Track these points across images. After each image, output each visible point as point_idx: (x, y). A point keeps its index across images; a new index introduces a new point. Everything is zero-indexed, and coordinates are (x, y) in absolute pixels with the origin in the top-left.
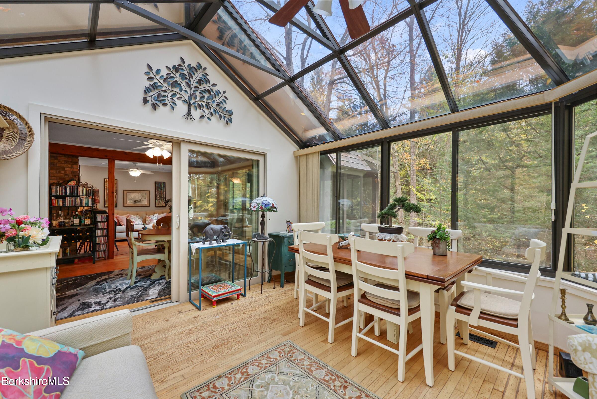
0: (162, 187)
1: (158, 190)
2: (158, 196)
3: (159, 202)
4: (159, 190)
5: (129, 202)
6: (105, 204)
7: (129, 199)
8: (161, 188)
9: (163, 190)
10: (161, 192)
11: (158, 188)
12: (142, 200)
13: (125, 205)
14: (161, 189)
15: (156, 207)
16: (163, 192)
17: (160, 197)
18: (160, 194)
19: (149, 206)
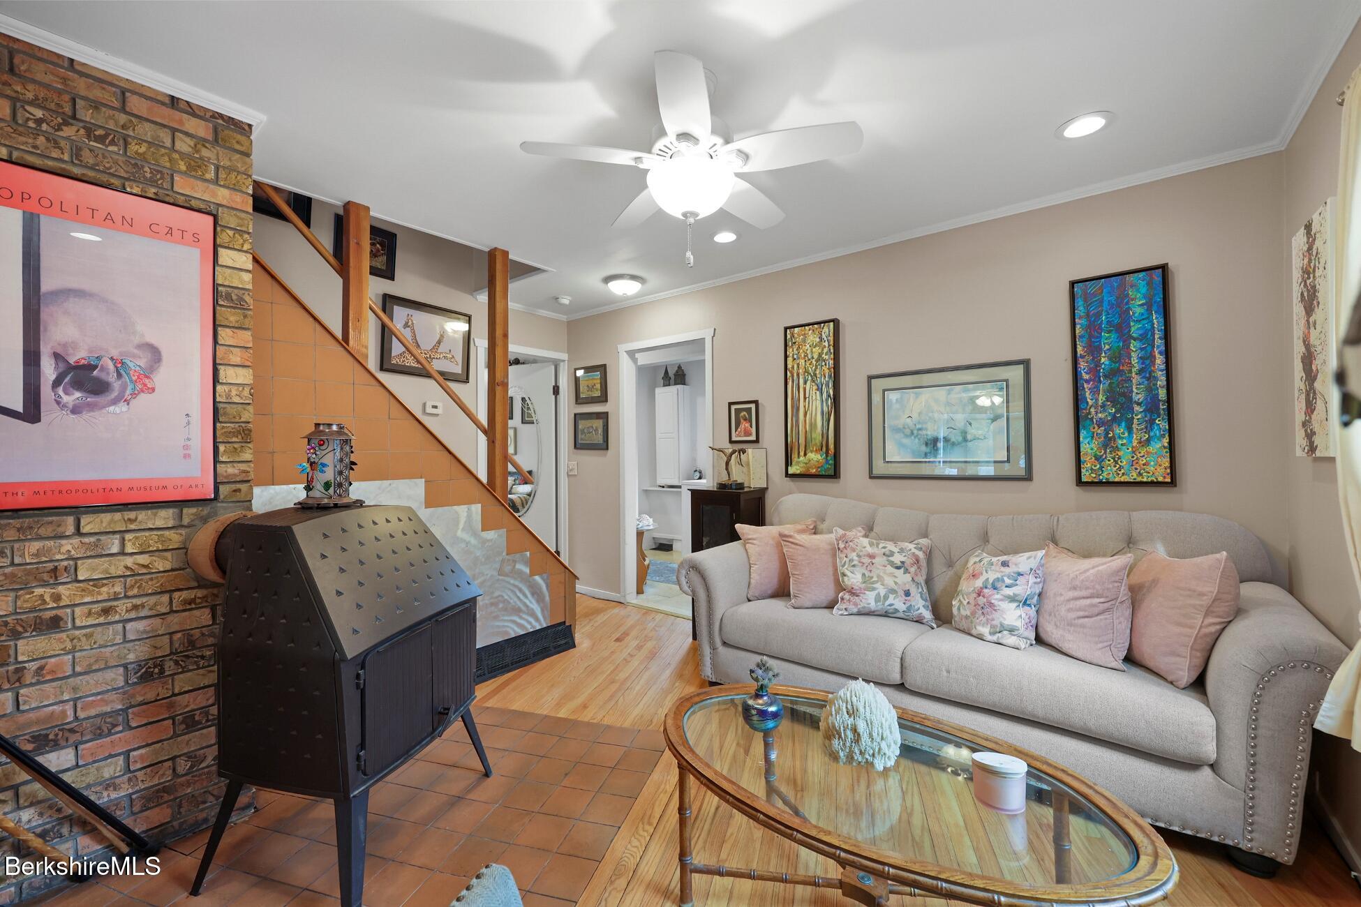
0: (1137, 310)
1: (1094, 350)
2: (1095, 399)
3: (1109, 443)
4: (1108, 340)
5: (897, 452)
6: (788, 462)
7: (897, 430)
8: (1121, 329)
9: (1146, 337)
10: (1120, 356)
11: (1094, 329)
12: (972, 432)
13: (879, 468)
14: (1125, 338)
15: (1080, 482)
16: (1148, 359)
17: (1120, 400)
18: (1111, 374)
19: (1028, 477)
